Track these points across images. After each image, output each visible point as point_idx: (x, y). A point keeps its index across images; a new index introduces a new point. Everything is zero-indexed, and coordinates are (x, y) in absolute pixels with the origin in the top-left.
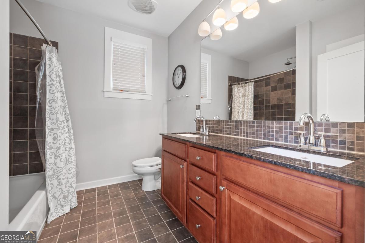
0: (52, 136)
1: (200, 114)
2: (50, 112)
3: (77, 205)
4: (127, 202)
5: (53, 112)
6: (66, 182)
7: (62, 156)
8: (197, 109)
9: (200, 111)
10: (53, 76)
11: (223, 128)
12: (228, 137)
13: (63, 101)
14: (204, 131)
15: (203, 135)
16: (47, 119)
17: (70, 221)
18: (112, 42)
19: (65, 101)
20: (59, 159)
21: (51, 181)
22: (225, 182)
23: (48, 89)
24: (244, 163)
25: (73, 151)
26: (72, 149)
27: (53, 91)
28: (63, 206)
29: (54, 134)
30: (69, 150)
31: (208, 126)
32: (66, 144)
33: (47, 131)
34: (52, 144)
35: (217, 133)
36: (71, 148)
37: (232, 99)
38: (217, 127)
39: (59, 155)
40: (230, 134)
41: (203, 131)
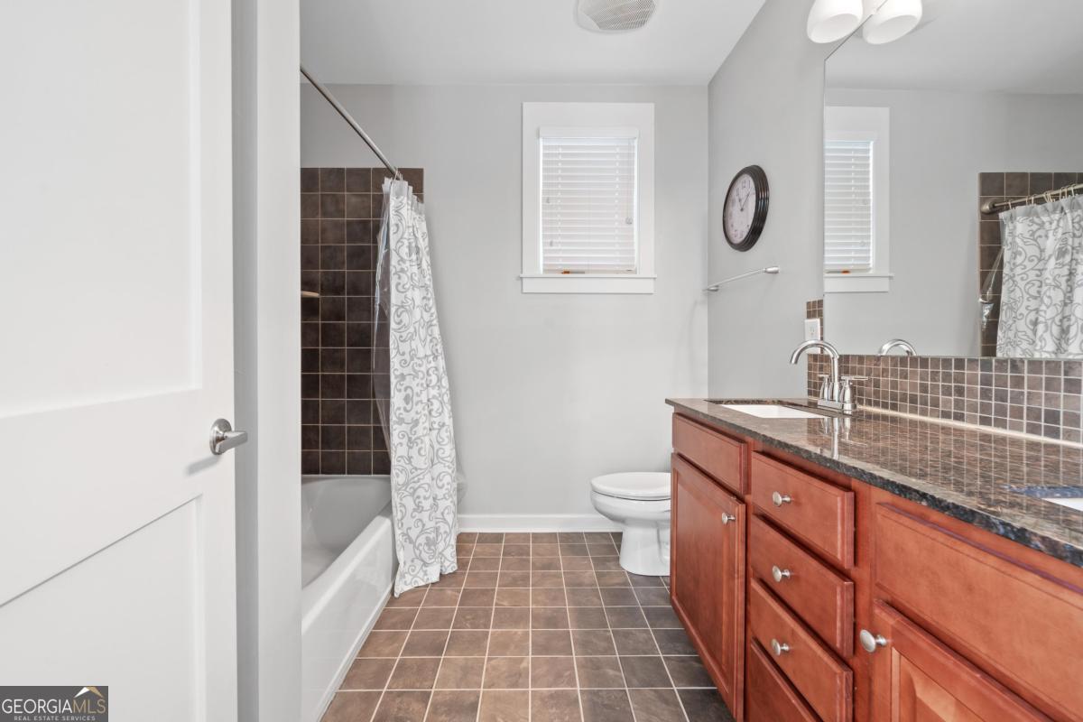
0: (403, 394)
1: (822, 333)
2: (398, 335)
3: (456, 568)
4: (572, 593)
5: (404, 335)
6: (431, 507)
7: (422, 443)
8: (810, 315)
9: (822, 324)
10: (404, 251)
11: (924, 389)
12: (946, 430)
13: (426, 309)
14: (836, 398)
15: (831, 414)
16: (393, 353)
17: (435, 604)
18: (541, 140)
19: (430, 309)
20: (415, 449)
21: (401, 500)
22: (888, 619)
23: (394, 281)
24: (981, 556)
25: (447, 431)
26: (445, 428)
27: (404, 286)
28: (425, 564)
29: (406, 389)
30: (439, 429)
31: (853, 378)
32: (434, 413)
33: (393, 380)
34: (402, 411)
35: (894, 407)
36: (444, 425)
37: (1001, 266)
38: (894, 385)
39: (415, 439)
40: (959, 417)
41: (832, 397)
